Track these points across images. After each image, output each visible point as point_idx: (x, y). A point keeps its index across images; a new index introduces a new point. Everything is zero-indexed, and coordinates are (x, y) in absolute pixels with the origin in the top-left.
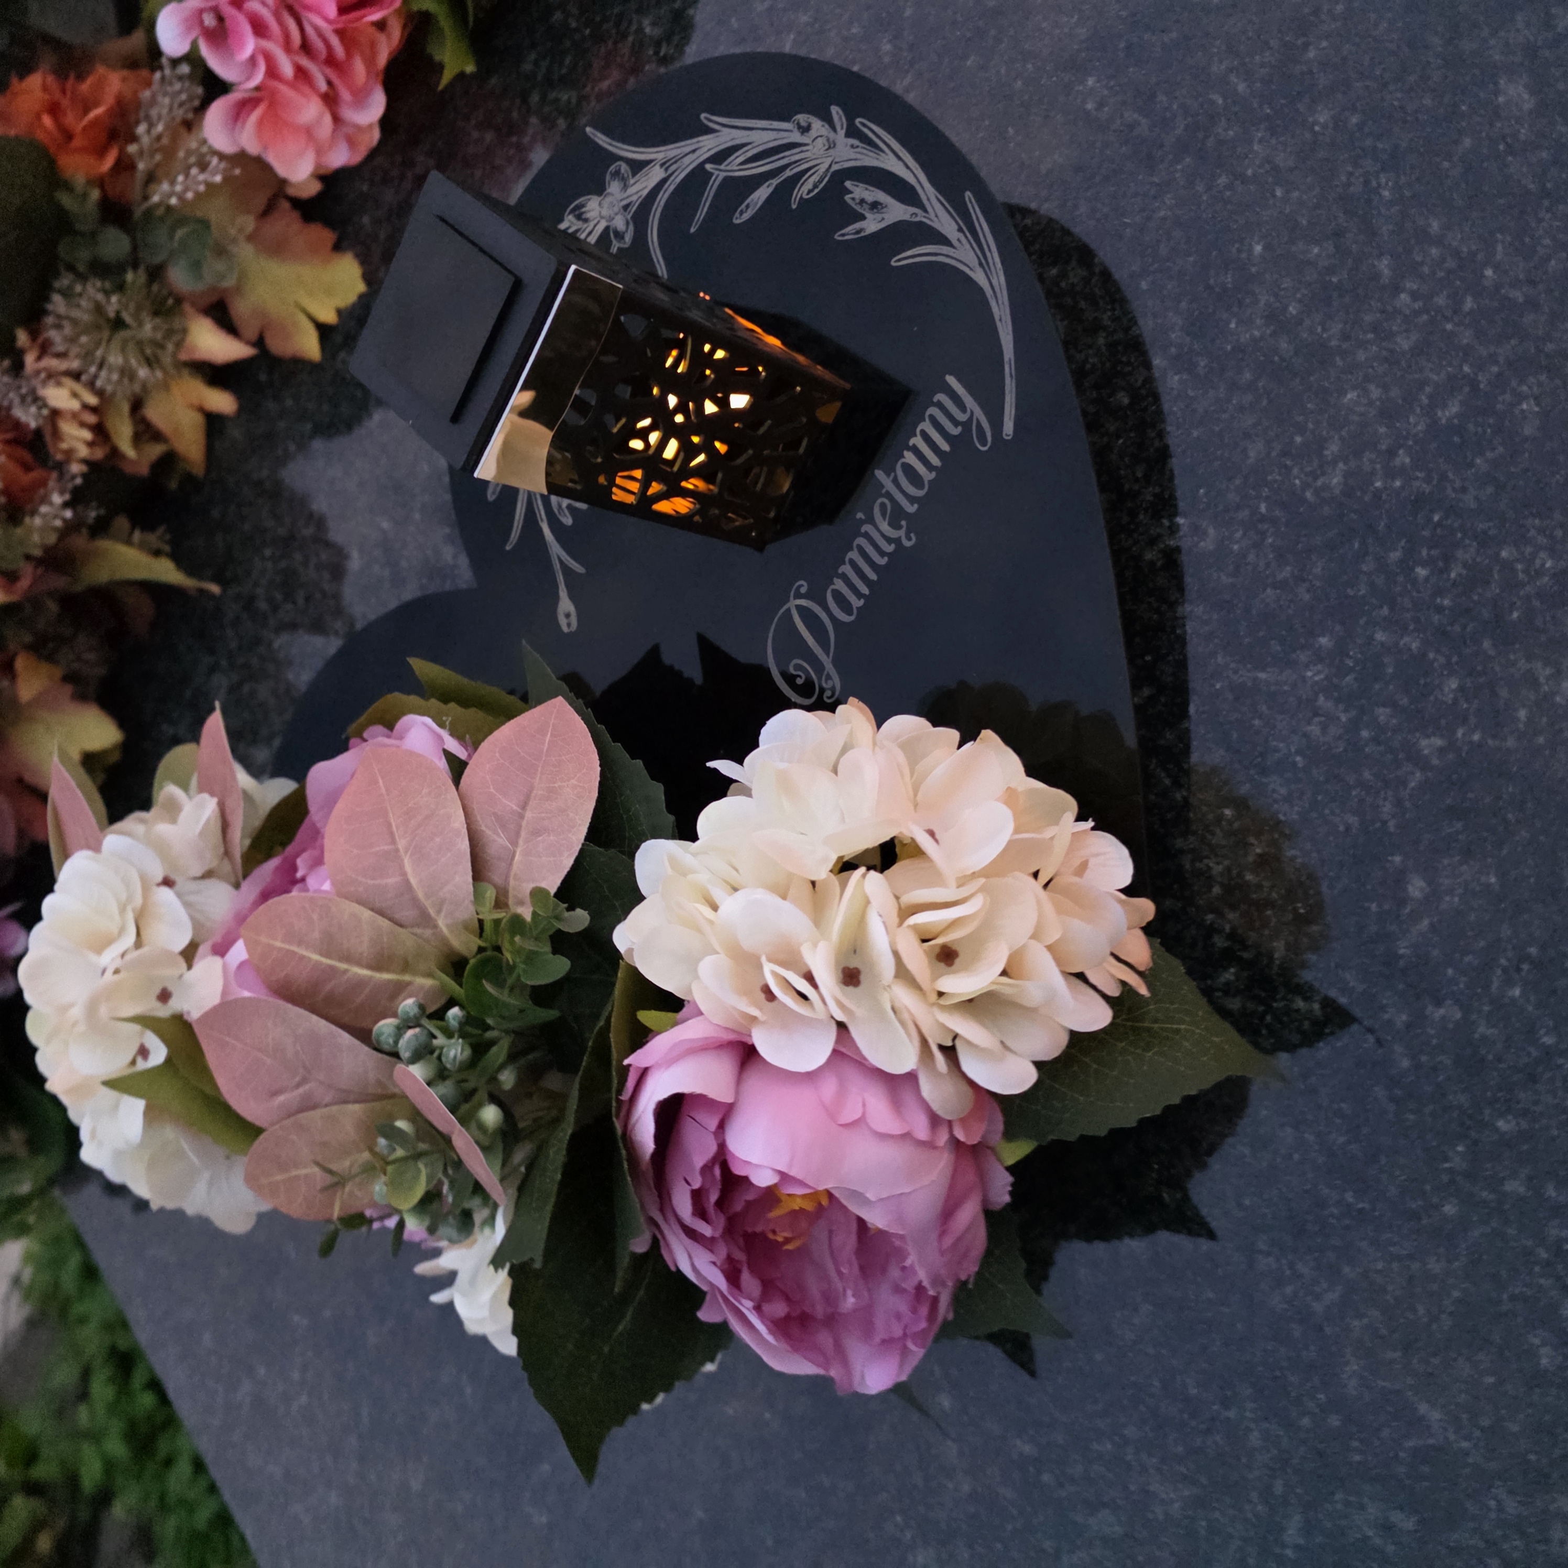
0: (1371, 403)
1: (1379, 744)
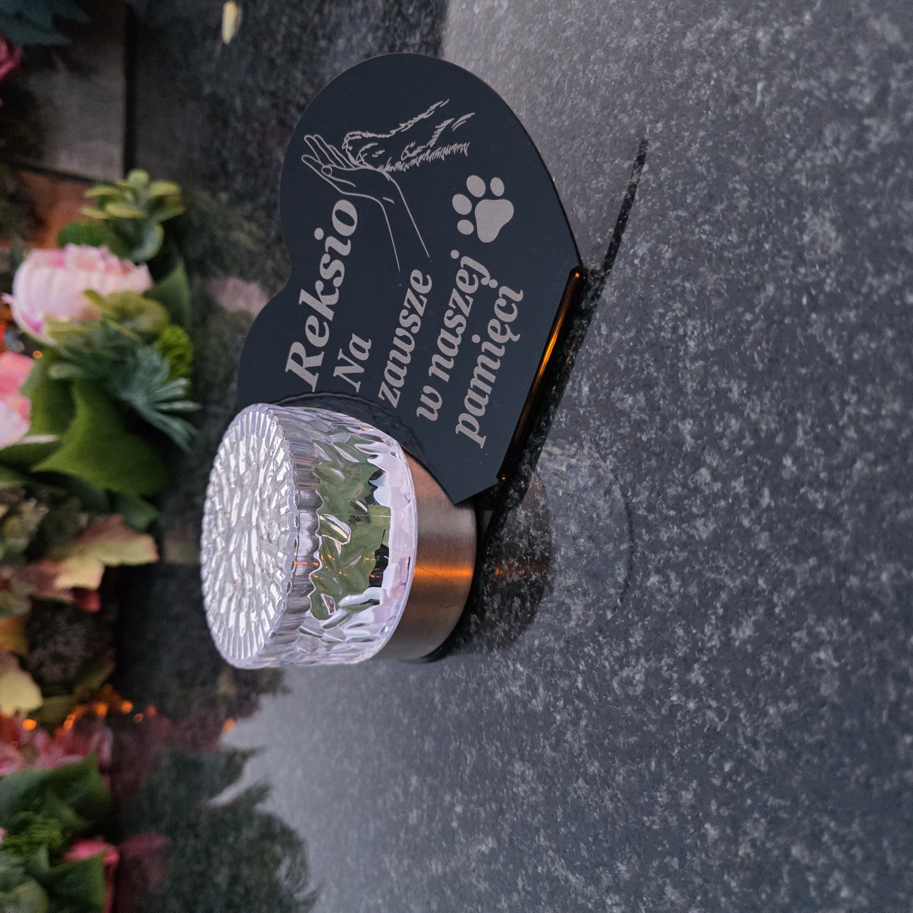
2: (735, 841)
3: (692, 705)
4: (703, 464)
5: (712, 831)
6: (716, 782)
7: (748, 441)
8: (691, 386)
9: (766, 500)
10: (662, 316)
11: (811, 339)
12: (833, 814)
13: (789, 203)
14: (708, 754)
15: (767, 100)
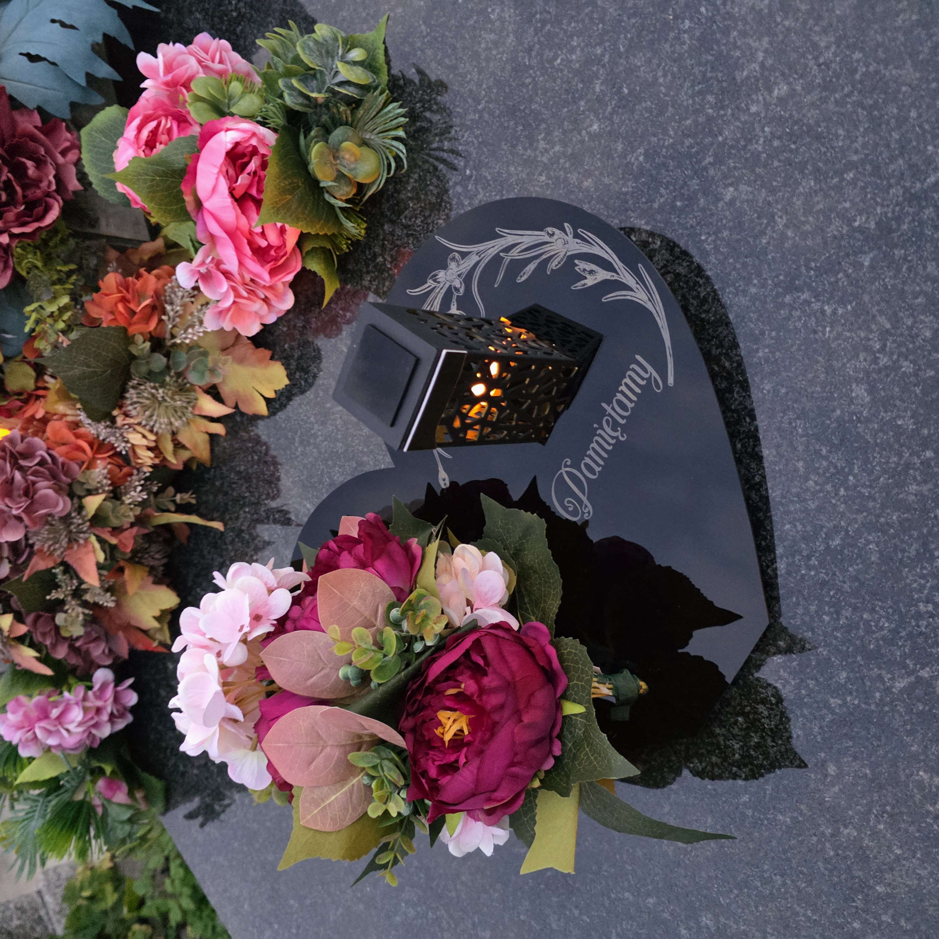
0: (798, 532)
1: (811, 698)
2: (838, 619)
3: (813, 573)
4: (810, 479)
5: (826, 618)
6: (827, 599)
7: (832, 470)
8: (801, 448)
9: (842, 492)
10: (782, 417)
11: (858, 433)
12: (880, 600)
13: (845, 380)
14: (822, 590)
15: (832, 336)
